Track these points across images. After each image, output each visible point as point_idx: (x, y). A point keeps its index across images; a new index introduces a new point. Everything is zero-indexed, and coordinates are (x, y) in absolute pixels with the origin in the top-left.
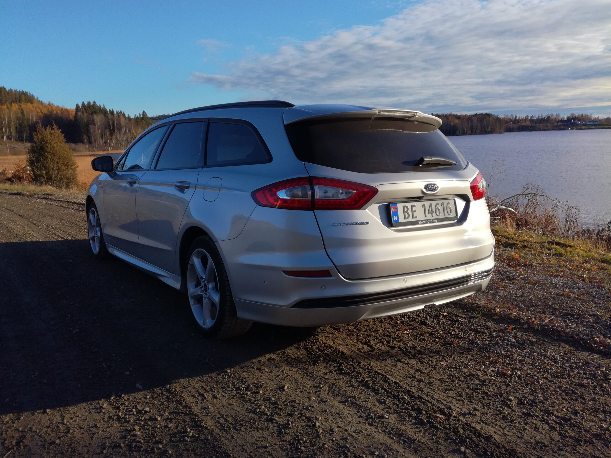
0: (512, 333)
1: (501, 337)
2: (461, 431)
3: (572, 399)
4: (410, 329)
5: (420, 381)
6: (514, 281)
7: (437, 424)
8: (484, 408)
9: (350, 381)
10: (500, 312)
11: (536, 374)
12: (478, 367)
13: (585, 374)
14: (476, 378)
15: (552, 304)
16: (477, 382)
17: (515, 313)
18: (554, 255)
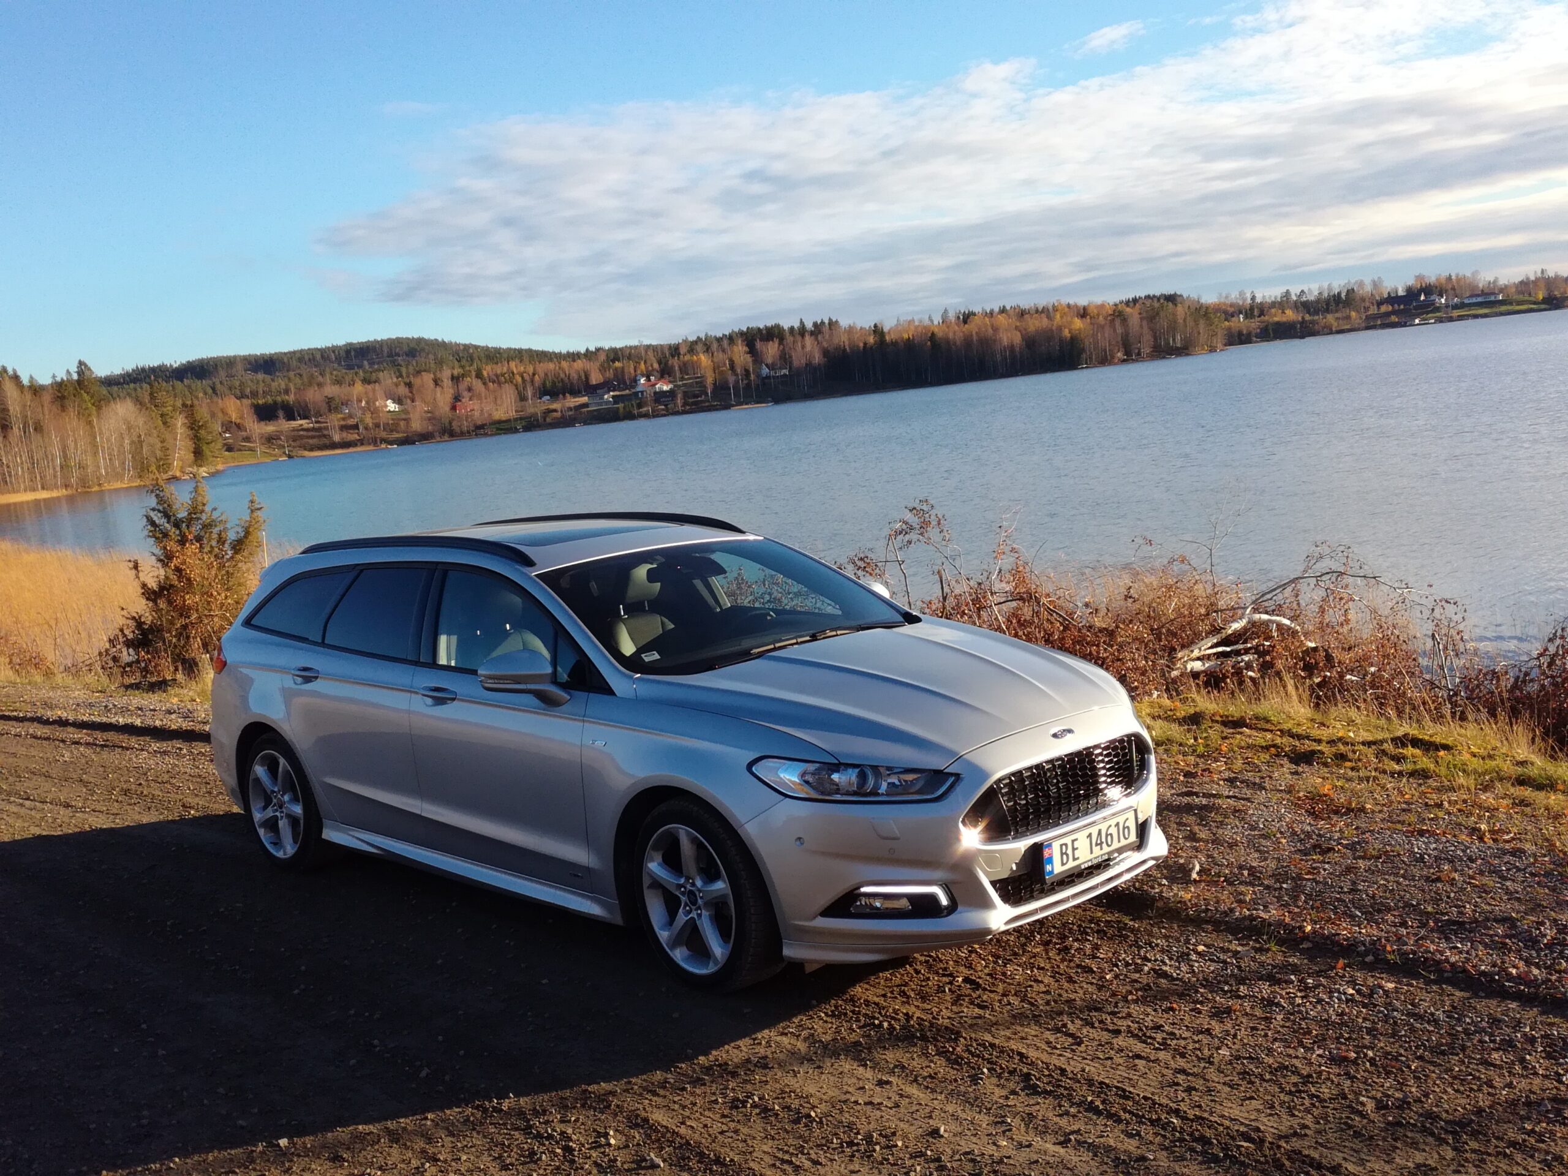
0: (1344, 976)
1: (1324, 987)
2: (1287, 1163)
3: (1471, 1089)
4: (1137, 990)
5: (1189, 1090)
6: (1330, 855)
7: (1242, 1158)
8: (1319, 1123)
9: (1060, 1106)
10: (1314, 931)
11: (1402, 1051)
12: (1291, 1051)
13: (1494, 1041)
14: (1293, 1073)
15: (1419, 904)
16: (1295, 1079)
17: (1345, 930)
18: (1412, 774)
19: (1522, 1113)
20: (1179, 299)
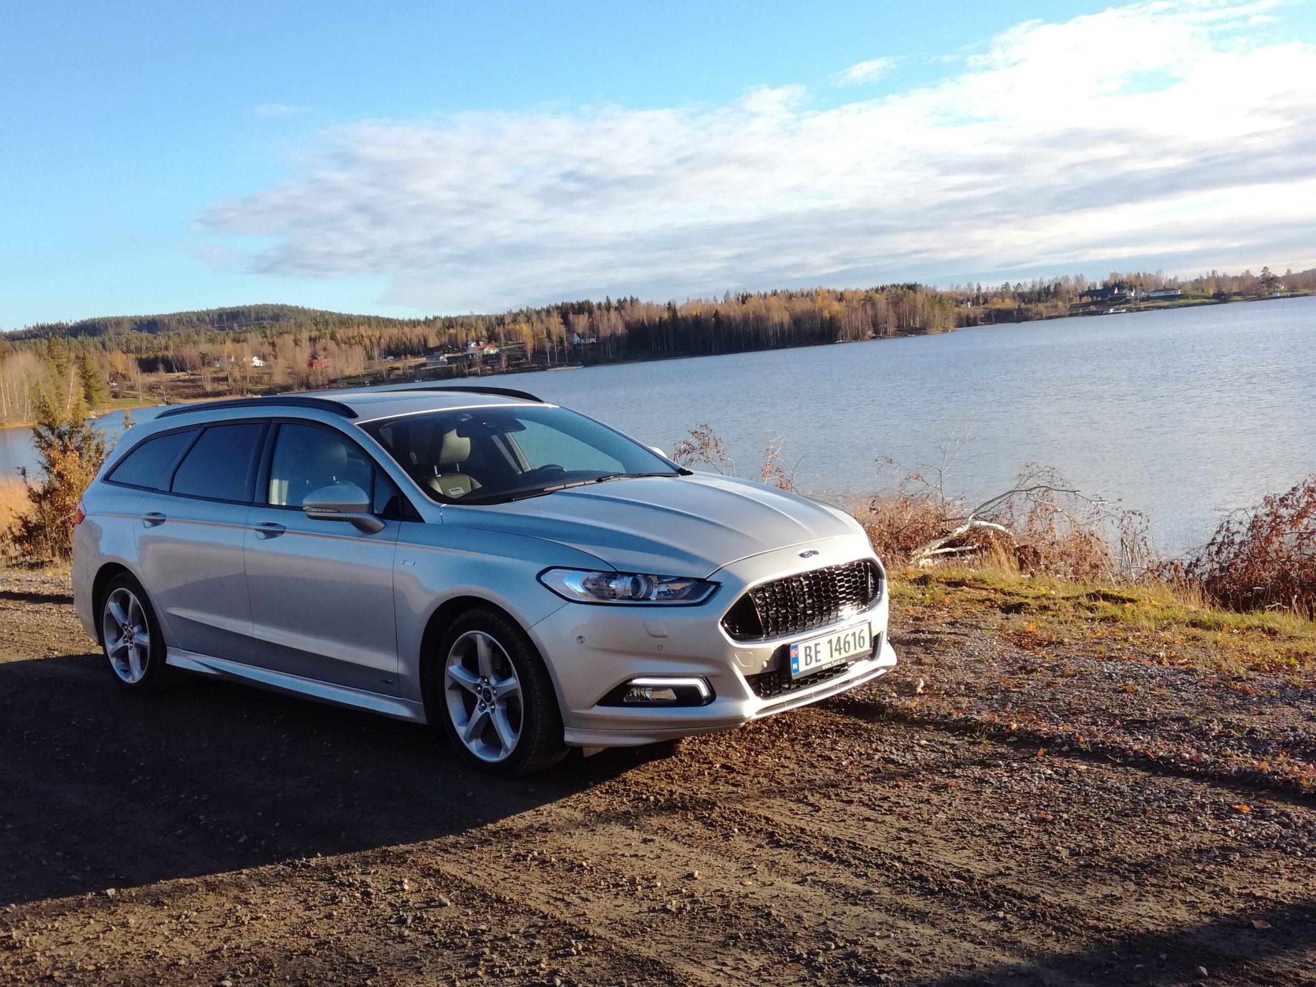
0: (1044, 761)
1: (1027, 769)
2: (993, 895)
3: (1151, 842)
4: (868, 773)
5: (910, 843)
6: (1034, 674)
7: (954, 891)
8: (1020, 866)
9: (799, 855)
10: (1019, 729)
11: (1093, 815)
12: (997, 815)
13: (1171, 807)
14: (999, 830)
15: (1107, 708)
16: (1001, 834)
17: (1044, 728)
18: (1103, 619)
19: (1194, 858)
20: (918, 288)
